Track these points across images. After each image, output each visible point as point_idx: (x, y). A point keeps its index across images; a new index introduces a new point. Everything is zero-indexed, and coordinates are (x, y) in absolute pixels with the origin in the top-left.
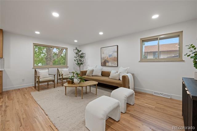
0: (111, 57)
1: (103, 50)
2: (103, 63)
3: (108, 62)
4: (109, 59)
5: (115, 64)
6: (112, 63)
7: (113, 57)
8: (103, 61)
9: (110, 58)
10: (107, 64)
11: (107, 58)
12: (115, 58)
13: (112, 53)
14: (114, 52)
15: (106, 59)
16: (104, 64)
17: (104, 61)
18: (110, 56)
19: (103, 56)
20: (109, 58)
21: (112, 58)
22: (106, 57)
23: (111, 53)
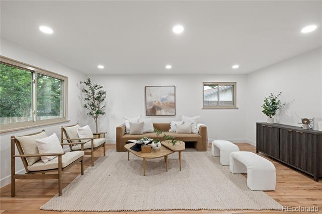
0: (165, 102)
1: (150, 90)
2: (149, 111)
3: (160, 109)
4: (161, 105)
5: (171, 112)
6: (166, 111)
7: (169, 102)
8: (149, 108)
9: (163, 104)
10: (158, 112)
11: (159, 103)
12: (171, 103)
13: (167, 96)
14: (171, 95)
15: (157, 105)
16: (152, 111)
17: (152, 107)
18: (163, 100)
19: (149, 99)
20: (161, 103)
21: (167, 103)
22: (155, 102)
23: (165, 97)
